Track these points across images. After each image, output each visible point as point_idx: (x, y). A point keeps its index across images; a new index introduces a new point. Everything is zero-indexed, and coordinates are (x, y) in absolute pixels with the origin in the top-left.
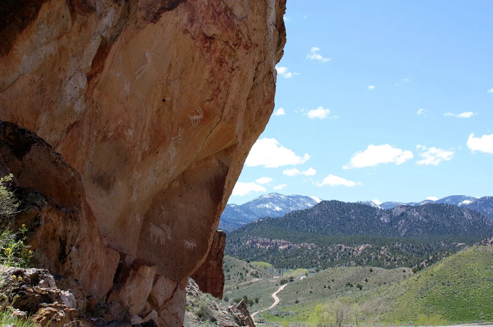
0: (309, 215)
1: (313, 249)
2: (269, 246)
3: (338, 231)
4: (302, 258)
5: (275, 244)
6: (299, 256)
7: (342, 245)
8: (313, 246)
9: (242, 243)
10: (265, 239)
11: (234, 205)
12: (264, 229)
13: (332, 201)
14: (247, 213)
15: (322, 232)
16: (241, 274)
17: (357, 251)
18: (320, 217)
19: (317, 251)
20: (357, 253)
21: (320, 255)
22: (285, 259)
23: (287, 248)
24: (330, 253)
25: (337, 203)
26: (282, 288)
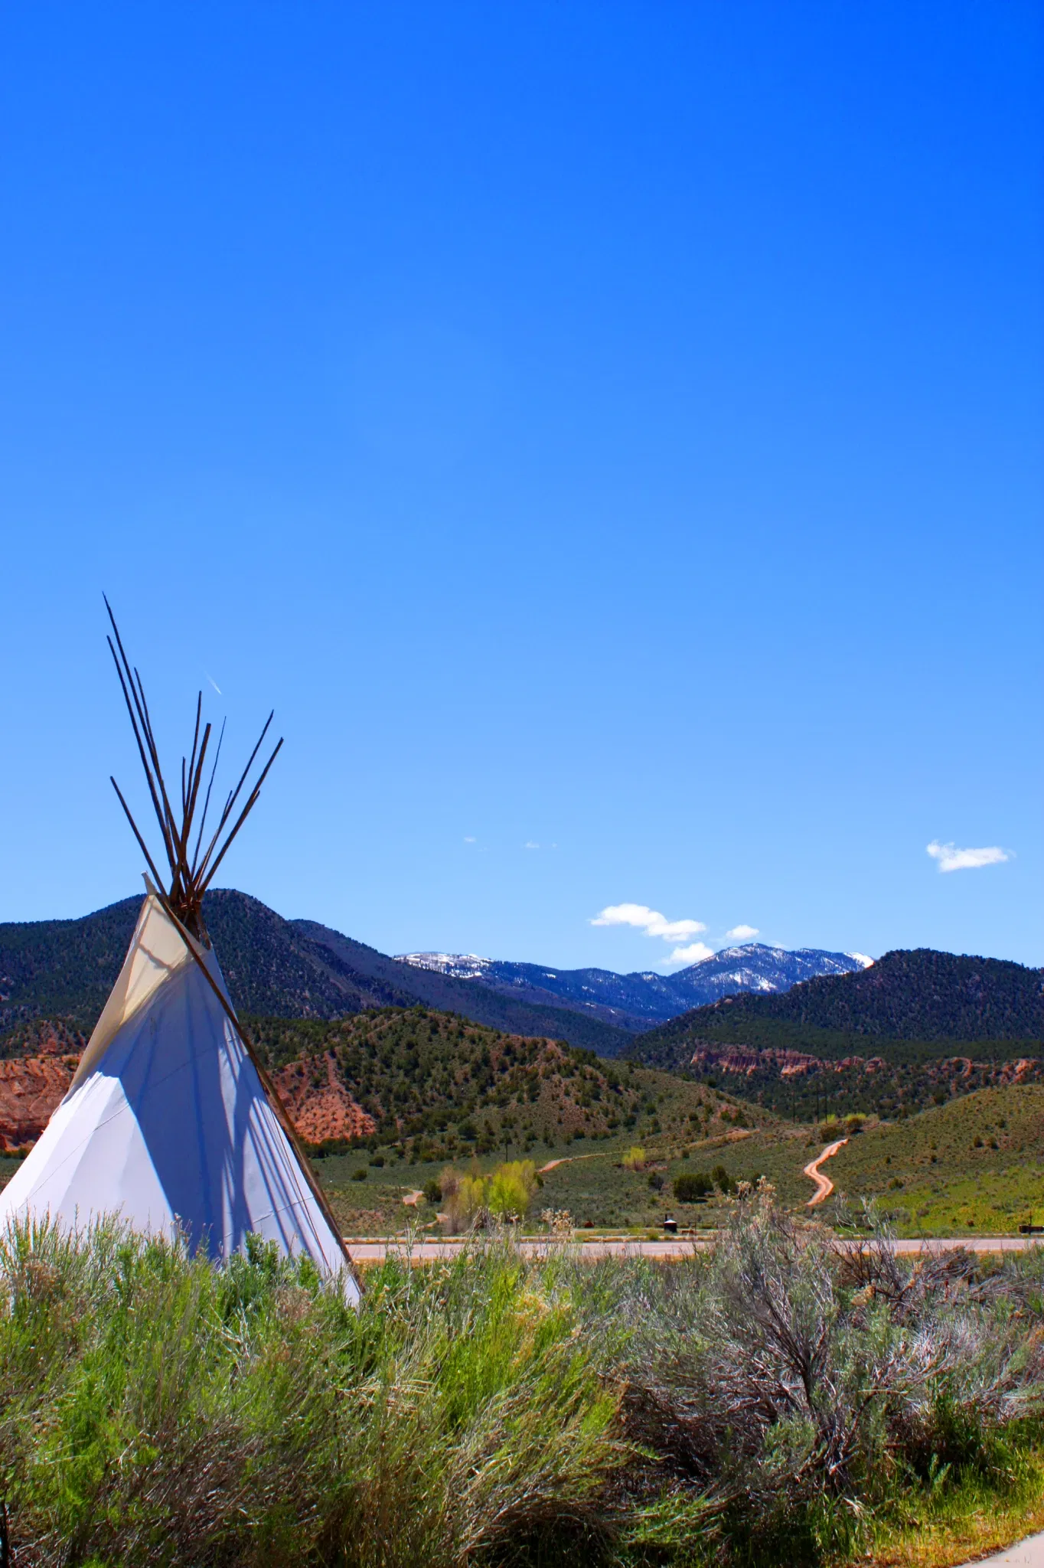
0: (858, 987)
1: (878, 1070)
2: (752, 1067)
3: (938, 1032)
4: (851, 1095)
5: (772, 1060)
6: (842, 1091)
7: (961, 1058)
8: (880, 1064)
9: (679, 1059)
10: (743, 1047)
11: (650, 976)
12: (736, 1023)
13: (919, 951)
14: (684, 995)
15: (894, 1033)
16: (693, 1118)
17: (1010, 1073)
18: (889, 994)
19: (892, 1076)
20: (1009, 1078)
21: (901, 1086)
22: (800, 1098)
23: (805, 1072)
24: (931, 1082)
25: (934, 957)
26: (832, 1149)
